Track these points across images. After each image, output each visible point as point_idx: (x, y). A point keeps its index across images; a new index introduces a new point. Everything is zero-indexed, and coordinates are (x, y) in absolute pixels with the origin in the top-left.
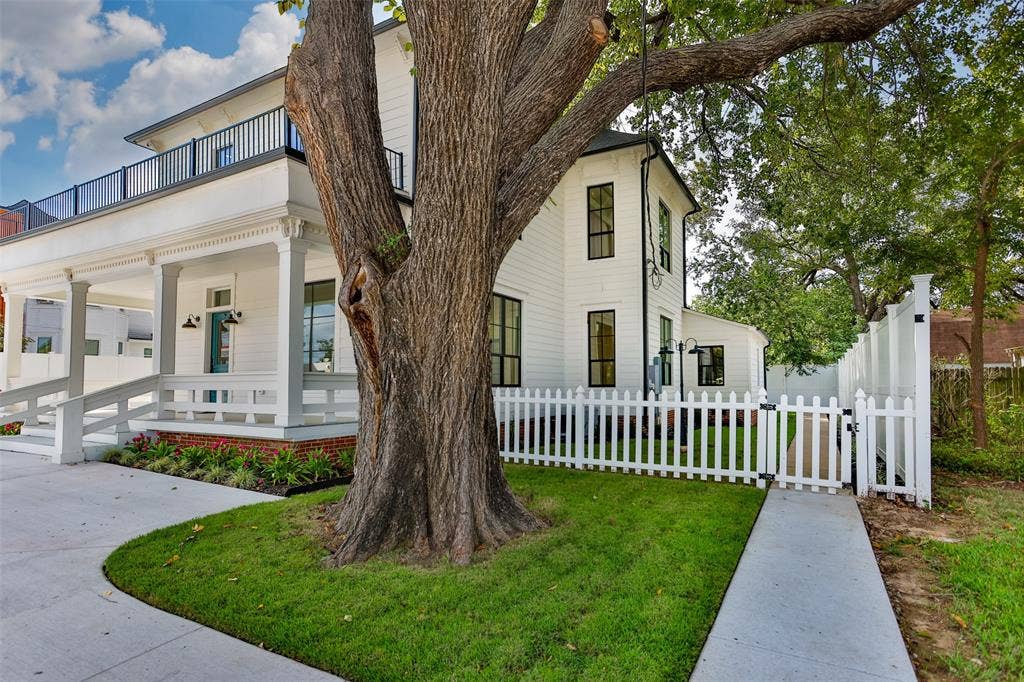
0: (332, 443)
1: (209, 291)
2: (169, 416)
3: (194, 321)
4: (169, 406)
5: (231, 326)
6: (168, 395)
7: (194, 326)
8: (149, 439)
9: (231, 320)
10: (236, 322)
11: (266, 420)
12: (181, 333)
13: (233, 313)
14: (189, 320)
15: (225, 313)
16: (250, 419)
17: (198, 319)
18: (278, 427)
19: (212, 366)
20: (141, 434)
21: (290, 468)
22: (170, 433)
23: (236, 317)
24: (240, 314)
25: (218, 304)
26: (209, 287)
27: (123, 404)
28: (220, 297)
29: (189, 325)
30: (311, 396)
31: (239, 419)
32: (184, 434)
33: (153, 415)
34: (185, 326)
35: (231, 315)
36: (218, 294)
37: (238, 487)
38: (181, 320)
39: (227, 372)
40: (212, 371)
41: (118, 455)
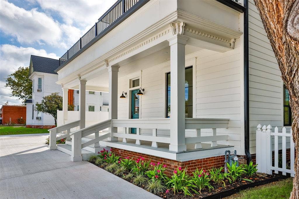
0: (201, 162)
1: (130, 80)
2: (115, 140)
3: (124, 95)
4: (116, 135)
5: (140, 95)
6: (115, 129)
7: (124, 97)
8: (107, 151)
9: (140, 93)
10: (142, 94)
11: (164, 146)
12: (120, 100)
13: (141, 90)
14: (123, 94)
15: (137, 90)
16: (154, 145)
17: (126, 94)
18: (172, 152)
19: (132, 115)
20: (104, 149)
21: (184, 183)
22: (116, 149)
23: (142, 92)
24: (143, 90)
25: (134, 86)
26: (130, 79)
27: (97, 134)
28: (135, 83)
29: (123, 96)
30: (190, 133)
31: (148, 144)
32: (122, 150)
33: (109, 139)
34: (121, 97)
35: (140, 91)
36: (134, 81)
37: (153, 192)
38: (120, 95)
39: (139, 118)
40: (132, 118)
41: (95, 159)
